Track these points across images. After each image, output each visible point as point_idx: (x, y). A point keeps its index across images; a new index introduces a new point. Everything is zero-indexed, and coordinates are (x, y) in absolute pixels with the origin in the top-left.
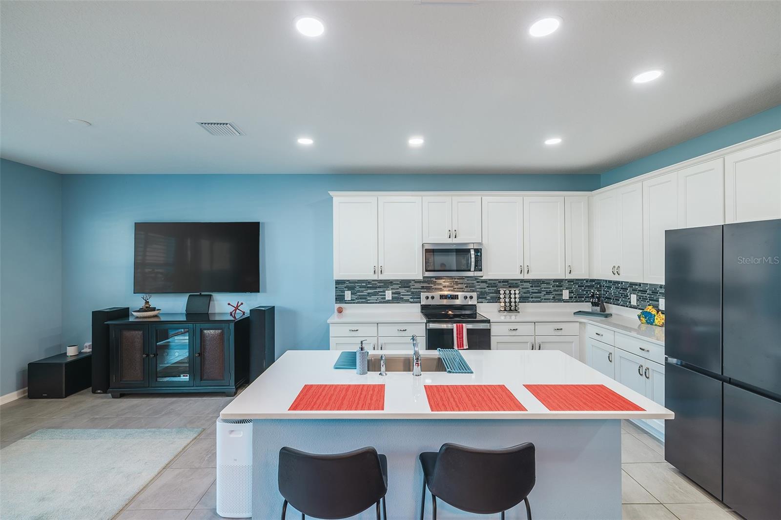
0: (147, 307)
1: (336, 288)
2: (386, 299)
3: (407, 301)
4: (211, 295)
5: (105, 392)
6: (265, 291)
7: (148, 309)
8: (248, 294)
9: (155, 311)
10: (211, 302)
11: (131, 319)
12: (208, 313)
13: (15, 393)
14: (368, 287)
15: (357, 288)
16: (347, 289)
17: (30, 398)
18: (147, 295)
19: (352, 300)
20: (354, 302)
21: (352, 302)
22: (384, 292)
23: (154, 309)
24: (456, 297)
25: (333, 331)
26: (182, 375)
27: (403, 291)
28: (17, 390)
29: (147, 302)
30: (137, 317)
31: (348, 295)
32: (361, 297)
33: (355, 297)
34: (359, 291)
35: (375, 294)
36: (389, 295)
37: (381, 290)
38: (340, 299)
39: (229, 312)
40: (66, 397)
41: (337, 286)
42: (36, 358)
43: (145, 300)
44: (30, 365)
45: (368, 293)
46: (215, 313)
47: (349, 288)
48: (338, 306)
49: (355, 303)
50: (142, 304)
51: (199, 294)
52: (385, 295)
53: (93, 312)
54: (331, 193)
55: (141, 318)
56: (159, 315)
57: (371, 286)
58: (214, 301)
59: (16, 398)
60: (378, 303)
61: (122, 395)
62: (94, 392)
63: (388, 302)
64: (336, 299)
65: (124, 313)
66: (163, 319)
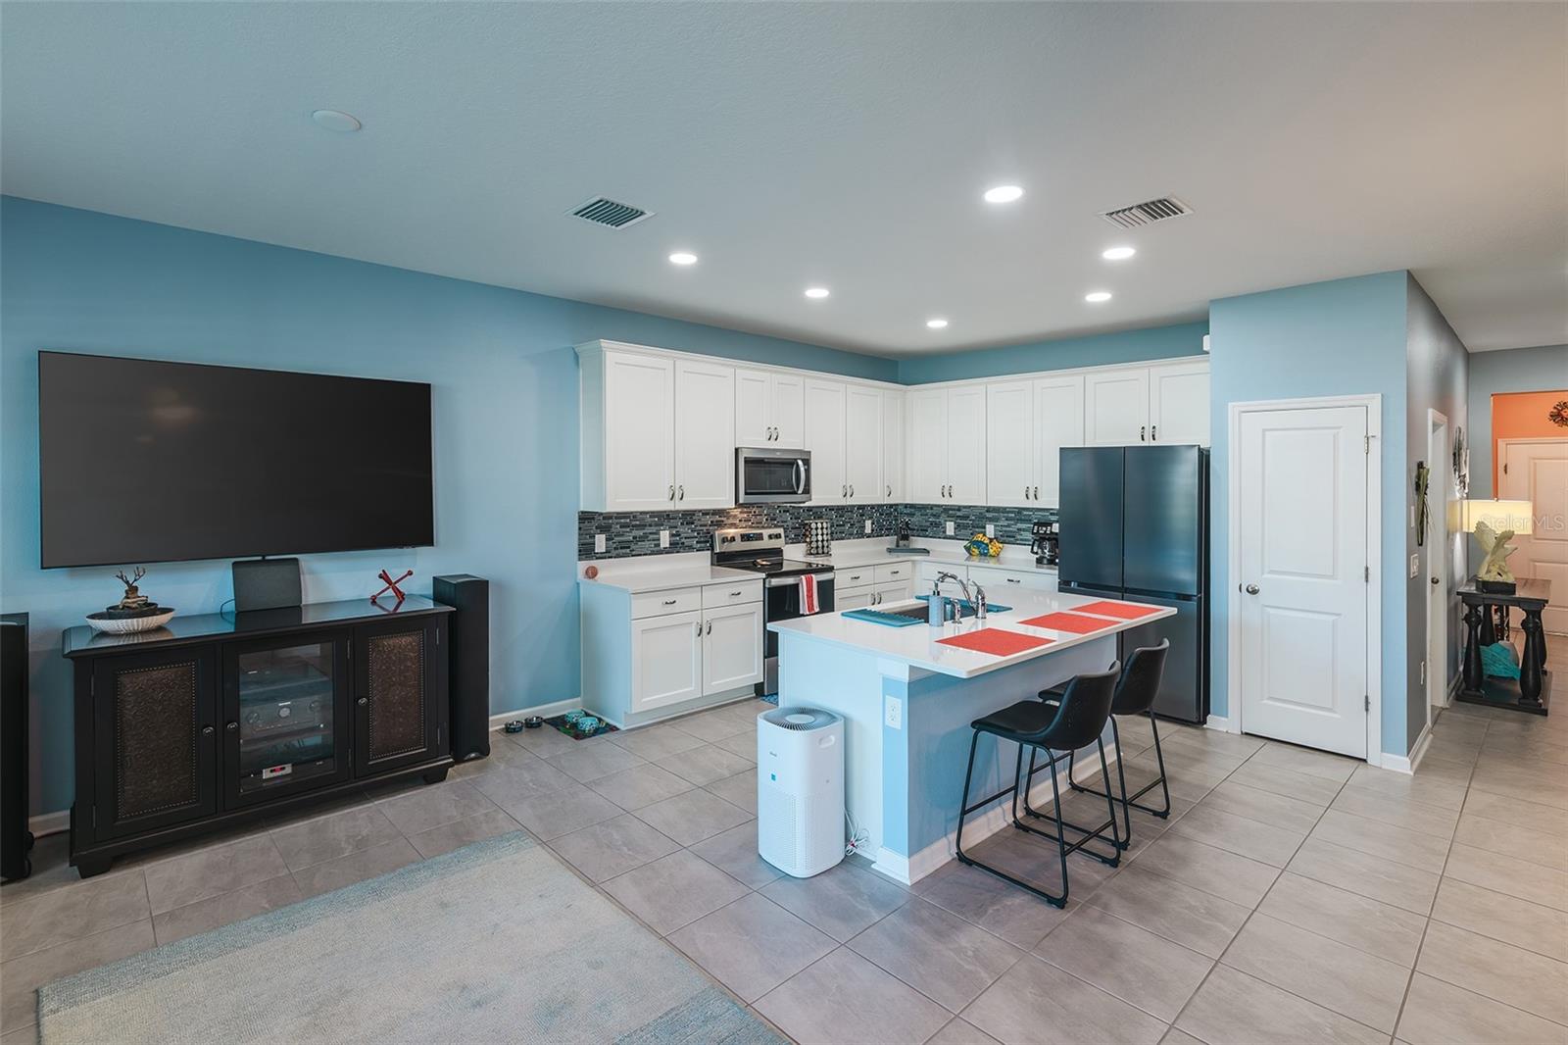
0: (134, 604)
1: (580, 529)
2: (662, 546)
3: (690, 548)
4: (296, 560)
7: (139, 608)
9: (157, 613)
12: (299, 607)
14: (633, 526)
15: (616, 529)
16: (598, 531)
18: (131, 568)
19: (606, 552)
20: (611, 555)
21: (606, 555)
22: (657, 533)
23: (154, 609)
24: (760, 537)
27: (685, 530)
29: (133, 590)
31: (600, 542)
32: (625, 545)
33: (612, 546)
34: (618, 535)
35: (644, 538)
36: (665, 538)
37: (654, 529)
38: (586, 551)
41: (582, 525)
43: (127, 582)
45: (634, 538)
47: (603, 529)
48: (583, 565)
50: (119, 595)
51: (260, 558)
52: (659, 540)
54: (604, 343)
56: (172, 625)
57: (638, 523)
60: (650, 554)
63: (666, 551)
64: (580, 551)
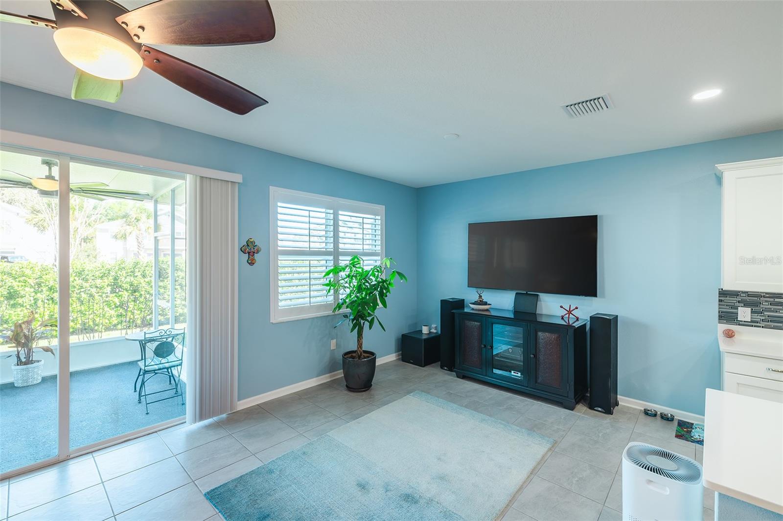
0: (481, 301)
1: (720, 300)
4: (538, 295)
5: (451, 370)
6: (603, 296)
7: (482, 303)
8: (583, 297)
9: (486, 305)
10: (538, 302)
11: (466, 310)
12: (535, 314)
13: (394, 354)
15: (765, 305)
16: (742, 305)
17: (403, 361)
18: (481, 289)
19: (752, 322)
20: (758, 324)
21: (752, 323)
23: (486, 304)
25: (729, 364)
26: (512, 372)
28: (395, 353)
29: (480, 297)
30: (473, 309)
31: (744, 314)
32: (774, 320)
33: (758, 317)
34: (768, 310)
38: (728, 317)
39: (561, 316)
40: (424, 367)
41: (723, 299)
42: (405, 331)
43: (479, 294)
44: (403, 335)
46: (542, 314)
47: (746, 304)
48: (723, 327)
49: (760, 327)
50: (476, 298)
51: (525, 292)
53: (441, 300)
54: (720, 167)
55: (476, 310)
56: (490, 310)
58: (540, 301)
59: (395, 359)
61: (464, 377)
62: (442, 368)
64: (720, 316)
65: (460, 304)
66: (493, 313)
